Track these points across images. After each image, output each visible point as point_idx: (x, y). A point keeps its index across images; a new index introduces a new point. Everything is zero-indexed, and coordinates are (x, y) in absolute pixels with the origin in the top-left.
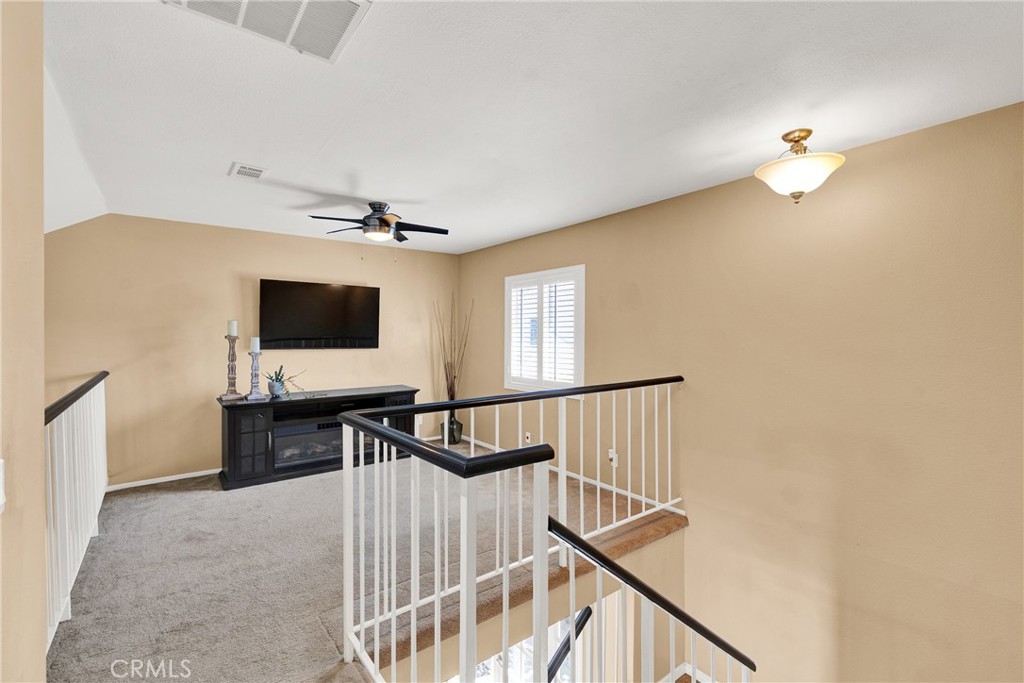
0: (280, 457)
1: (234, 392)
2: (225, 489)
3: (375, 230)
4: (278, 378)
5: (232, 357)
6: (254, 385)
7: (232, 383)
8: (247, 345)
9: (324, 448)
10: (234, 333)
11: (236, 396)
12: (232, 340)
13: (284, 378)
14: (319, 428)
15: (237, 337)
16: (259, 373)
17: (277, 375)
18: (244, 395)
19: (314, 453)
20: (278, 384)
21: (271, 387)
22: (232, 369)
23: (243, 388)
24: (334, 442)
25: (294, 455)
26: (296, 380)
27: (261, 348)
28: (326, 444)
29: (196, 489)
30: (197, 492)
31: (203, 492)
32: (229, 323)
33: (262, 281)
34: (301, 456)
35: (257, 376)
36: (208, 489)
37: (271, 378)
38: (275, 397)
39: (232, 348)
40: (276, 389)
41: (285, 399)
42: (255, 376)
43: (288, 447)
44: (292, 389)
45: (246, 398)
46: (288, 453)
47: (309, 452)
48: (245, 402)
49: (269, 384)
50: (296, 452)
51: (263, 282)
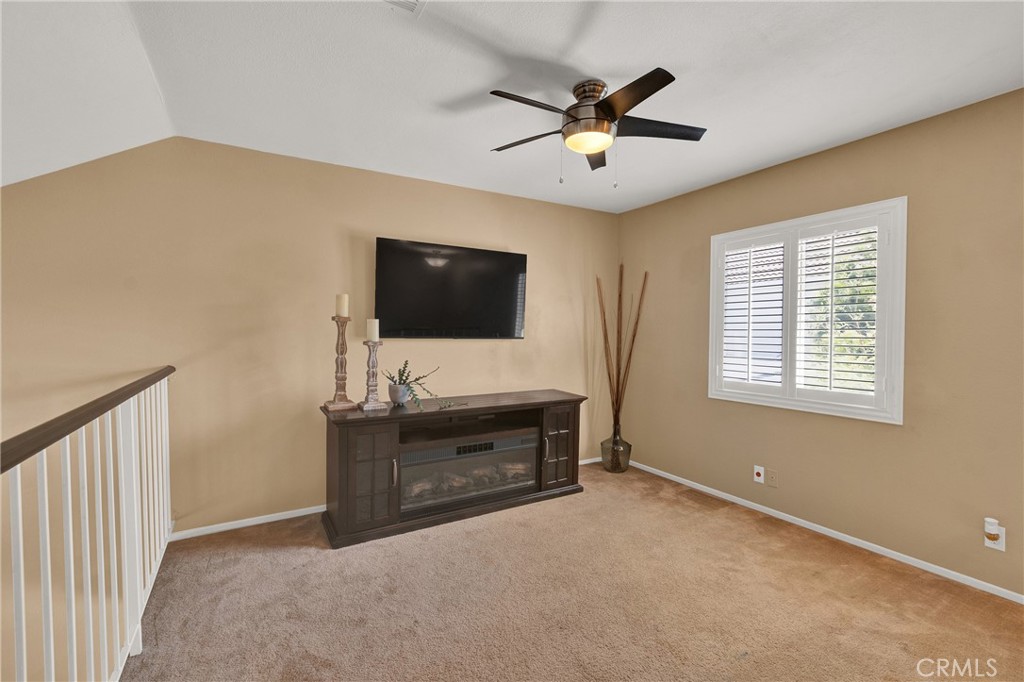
0: (407, 496)
1: (344, 398)
2: (335, 547)
3: (588, 128)
4: (402, 379)
5: (341, 348)
6: (371, 389)
7: (341, 386)
8: (362, 331)
9: (464, 481)
10: (345, 313)
11: (347, 405)
12: (341, 322)
13: (411, 379)
14: (459, 453)
15: (348, 319)
16: (379, 370)
17: (401, 373)
18: (356, 401)
19: (451, 489)
20: (402, 387)
21: (393, 391)
22: (341, 365)
23: (356, 393)
24: (476, 472)
25: (425, 490)
26: (428, 383)
27: (380, 336)
28: (465, 476)
29: (293, 544)
30: (294, 550)
31: (303, 550)
32: (338, 298)
33: (378, 239)
34: (434, 492)
35: (374, 375)
36: (308, 544)
37: (392, 379)
38: (397, 406)
39: (341, 334)
40: (401, 394)
41: (411, 410)
42: (372, 375)
43: (416, 480)
44: (422, 395)
45: (359, 407)
46: (417, 489)
47: (445, 487)
48: (358, 415)
49: (390, 386)
50: (428, 486)
51: (380, 241)
